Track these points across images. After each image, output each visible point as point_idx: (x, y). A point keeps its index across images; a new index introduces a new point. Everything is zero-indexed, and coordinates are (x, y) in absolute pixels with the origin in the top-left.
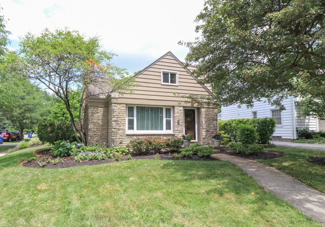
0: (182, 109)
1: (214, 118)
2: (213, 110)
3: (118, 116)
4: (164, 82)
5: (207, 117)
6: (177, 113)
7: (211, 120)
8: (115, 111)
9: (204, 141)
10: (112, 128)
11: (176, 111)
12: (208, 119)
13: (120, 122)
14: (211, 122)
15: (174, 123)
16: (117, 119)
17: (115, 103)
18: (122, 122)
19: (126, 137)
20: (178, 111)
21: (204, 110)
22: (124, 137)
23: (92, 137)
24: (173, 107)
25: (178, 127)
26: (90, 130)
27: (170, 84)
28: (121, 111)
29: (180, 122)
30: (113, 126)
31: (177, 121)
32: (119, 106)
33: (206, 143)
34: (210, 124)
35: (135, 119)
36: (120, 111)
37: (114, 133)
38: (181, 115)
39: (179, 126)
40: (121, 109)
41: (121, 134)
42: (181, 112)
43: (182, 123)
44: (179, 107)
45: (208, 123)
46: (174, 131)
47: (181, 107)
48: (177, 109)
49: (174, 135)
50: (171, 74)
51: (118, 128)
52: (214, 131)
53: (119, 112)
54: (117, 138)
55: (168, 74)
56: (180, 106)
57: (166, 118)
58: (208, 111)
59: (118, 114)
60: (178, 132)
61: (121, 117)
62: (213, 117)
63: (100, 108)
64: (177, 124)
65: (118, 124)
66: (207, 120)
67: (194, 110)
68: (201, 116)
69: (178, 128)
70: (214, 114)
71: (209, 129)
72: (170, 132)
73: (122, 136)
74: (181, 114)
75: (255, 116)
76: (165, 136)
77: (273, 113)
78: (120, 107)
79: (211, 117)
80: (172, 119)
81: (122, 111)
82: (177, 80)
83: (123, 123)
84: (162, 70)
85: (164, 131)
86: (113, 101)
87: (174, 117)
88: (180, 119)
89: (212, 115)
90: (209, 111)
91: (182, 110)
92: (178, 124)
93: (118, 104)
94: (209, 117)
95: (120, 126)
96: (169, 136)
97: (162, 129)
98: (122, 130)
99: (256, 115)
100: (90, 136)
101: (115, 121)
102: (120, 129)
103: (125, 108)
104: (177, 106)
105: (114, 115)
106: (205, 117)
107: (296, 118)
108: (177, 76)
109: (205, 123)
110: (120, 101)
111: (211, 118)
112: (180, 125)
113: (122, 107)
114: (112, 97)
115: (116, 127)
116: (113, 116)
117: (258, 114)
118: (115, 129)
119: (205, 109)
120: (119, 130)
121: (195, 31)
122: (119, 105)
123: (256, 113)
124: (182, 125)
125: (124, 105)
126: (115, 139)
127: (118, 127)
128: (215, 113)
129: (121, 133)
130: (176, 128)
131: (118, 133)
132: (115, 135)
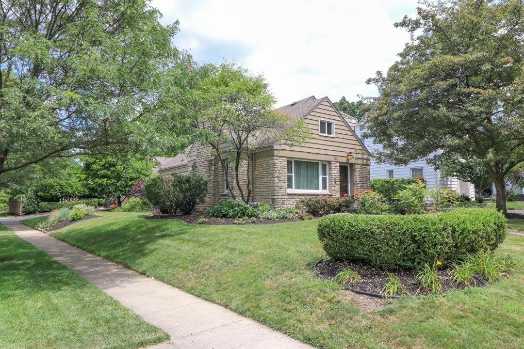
0: (338, 165)
1: (367, 177)
2: (366, 167)
3: (279, 172)
4: (321, 132)
5: (361, 175)
6: (333, 170)
7: (364, 179)
8: (277, 165)
10: (275, 185)
11: (333, 167)
12: (361, 178)
13: (282, 179)
14: (365, 181)
15: (330, 181)
16: (279, 175)
17: (277, 156)
19: (287, 197)
20: (334, 167)
21: (358, 168)
22: (285, 197)
24: (330, 162)
25: (335, 186)
27: (326, 135)
29: (336, 181)
30: (276, 183)
31: (333, 179)
32: (280, 160)
34: (363, 184)
35: (293, 175)
36: (281, 165)
37: (277, 192)
40: (282, 163)
41: (283, 193)
42: (337, 169)
43: (339, 181)
46: (330, 191)
49: (331, 195)
50: (327, 123)
51: (280, 186)
53: (281, 167)
54: (279, 198)
55: (325, 123)
56: (336, 162)
57: (322, 175)
58: (362, 169)
59: (280, 170)
60: (335, 192)
61: (283, 172)
62: (366, 175)
63: (244, 161)
64: (334, 183)
65: (280, 181)
67: (347, 166)
68: (355, 174)
69: (335, 188)
72: (327, 192)
73: (283, 195)
74: (337, 171)
75: (391, 176)
77: (413, 173)
80: (327, 176)
81: (283, 165)
82: (334, 130)
84: (320, 119)
85: (320, 191)
86: (276, 153)
87: (330, 174)
88: (337, 177)
91: (338, 167)
93: (280, 157)
94: (363, 175)
95: (281, 183)
96: (326, 196)
97: (318, 189)
101: (278, 177)
102: (282, 187)
103: (285, 162)
104: (333, 161)
105: (277, 170)
106: (359, 176)
107: (440, 179)
108: (334, 127)
109: (359, 182)
110: (282, 153)
111: (365, 177)
112: (336, 184)
113: (283, 161)
114: (274, 148)
115: (278, 185)
116: (275, 172)
118: (278, 187)
119: (359, 165)
121: (366, 82)
124: (338, 184)
125: (285, 158)
126: (277, 199)
128: (368, 171)
130: (333, 187)
131: (280, 192)
132: (277, 194)
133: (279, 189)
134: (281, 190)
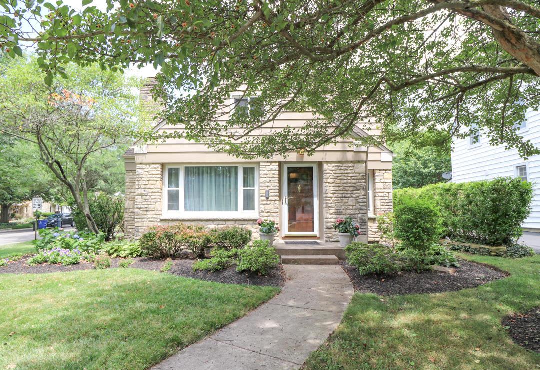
0: (276, 168)
1: (356, 183)
2: (354, 166)
3: (145, 186)
5: (339, 181)
6: (265, 176)
7: (347, 188)
8: (141, 176)
9: (330, 235)
10: (136, 207)
12: (339, 186)
13: (150, 196)
14: (349, 192)
15: (260, 195)
16: (145, 191)
17: (141, 164)
18: (153, 197)
20: (266, 172)
21: (331, 168)
23: (131, 222)
24: (259, 164)
25: (267, 204)
26: (128, 211)
28: (151, 177)
29: (271, 194)
30: (138, 203)
31: (264, 191)
32: (147, 168)
33: (336, 239)
34: (345, 197)
36: (149, 176)
37: (140, 216)
38: (274, 179)
39: (269, 202)
40: (151, 173)
41: (152, 218)
42: (274, 174)
43: (276, 196)
44: (269, 164)
45: (341, 195)
46: (260, 213)
47: (273, 164)
48: (264, 169)
49: (256, 220)
51: (146, 208)
52: (358, 212)
53: (148, 179)
54: (145, 225)
55: (247, 100)
56: (271, 162)
57: (244, 186)
58: (341, 169)
59: (147, 183)
60: (267, 214)
61: (152, 187)
62: (353, 181)
64: (265, 198)
65: (146, 199)
66: (337, 188)
67: (311, 168)
68: (324, 180)
69: (267, 207)
70: (355, 175)
71: (343, 207)
72: (253, 214)
74: (274, 177)
75: (524, 176)
76: (237, 222)
78: (150, 169)
79: (350, 181)
80: (256, 188)
81: (154, 176)
83: (155, 199)
84: (232, 95)
86: (138, 159)
87: (260, 184)
88: (272, 188)
89: (351, 177)
90: (343, 168)
91: (276, 170)
92: (268, 198)
93: (146, 164)
94: (343, 181)
95: (149, 203)
96: (247, 222)
97: (236, 209)
98: (154, 210)
99: (526, 174)
100: (126, 221)
101: (141, 195)
102: (150, 209)
103: (159, 171)
104: (264, 162)
105: (139, 185)
106: (333, 183)
109: (332, 195)
110: (150, 158)
111: (349, 185)
112: (271, 200)
113: (155, 169)
114: (135, 152)
115: (142, 206)
116: (137, 187)
117: (529, 171)
118: (142, 209)
119: (334, 165)
120: (147, 211)
122: (148, 166)
123: (525, 169)
124: (275, 200)
125: (158, 165)
126: (140, 228)
127: (147, 206)
128: (360, 173)
129: (152, 216)
130: (263, 206)
131: (146, 216)
132: (140, 220)
133: (145, 213)
134: (148, 213)
